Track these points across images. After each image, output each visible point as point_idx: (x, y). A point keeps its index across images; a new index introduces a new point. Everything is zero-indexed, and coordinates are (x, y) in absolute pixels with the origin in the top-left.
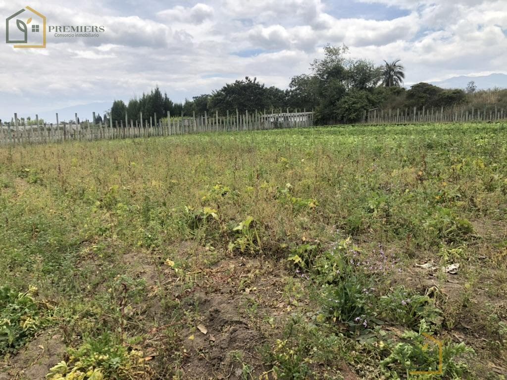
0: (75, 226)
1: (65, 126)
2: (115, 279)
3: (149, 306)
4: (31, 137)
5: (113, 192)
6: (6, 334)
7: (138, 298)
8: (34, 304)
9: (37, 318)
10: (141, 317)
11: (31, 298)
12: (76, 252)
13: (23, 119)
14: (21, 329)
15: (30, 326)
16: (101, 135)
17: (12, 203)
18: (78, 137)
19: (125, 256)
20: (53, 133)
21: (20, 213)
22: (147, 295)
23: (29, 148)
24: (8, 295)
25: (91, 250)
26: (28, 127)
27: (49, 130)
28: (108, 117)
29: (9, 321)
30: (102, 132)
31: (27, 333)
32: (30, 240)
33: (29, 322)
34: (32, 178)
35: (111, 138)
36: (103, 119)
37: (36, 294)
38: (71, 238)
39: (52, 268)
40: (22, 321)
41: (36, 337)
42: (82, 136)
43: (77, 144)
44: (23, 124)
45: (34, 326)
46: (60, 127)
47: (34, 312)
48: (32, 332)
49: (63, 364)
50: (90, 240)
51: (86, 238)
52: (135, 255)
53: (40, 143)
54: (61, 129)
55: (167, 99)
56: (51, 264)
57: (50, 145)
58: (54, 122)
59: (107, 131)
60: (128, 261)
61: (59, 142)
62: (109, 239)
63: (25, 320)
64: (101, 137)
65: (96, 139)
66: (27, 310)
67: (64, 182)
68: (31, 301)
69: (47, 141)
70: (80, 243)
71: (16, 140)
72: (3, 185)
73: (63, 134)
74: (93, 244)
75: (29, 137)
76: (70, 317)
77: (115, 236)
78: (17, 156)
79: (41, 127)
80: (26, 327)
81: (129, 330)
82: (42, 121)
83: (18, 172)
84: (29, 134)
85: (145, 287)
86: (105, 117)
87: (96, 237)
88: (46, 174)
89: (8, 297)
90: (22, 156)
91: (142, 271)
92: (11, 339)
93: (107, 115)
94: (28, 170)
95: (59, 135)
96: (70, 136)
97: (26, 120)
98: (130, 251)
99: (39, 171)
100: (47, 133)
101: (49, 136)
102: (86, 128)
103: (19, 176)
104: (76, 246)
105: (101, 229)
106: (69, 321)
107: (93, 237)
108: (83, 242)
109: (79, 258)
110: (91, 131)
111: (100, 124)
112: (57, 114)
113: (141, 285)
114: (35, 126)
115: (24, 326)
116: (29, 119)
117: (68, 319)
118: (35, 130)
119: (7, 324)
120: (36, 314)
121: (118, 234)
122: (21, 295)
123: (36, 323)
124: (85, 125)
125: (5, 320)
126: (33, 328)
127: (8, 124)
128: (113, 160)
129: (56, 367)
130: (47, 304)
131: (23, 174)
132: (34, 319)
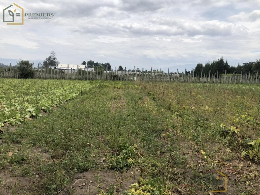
0: (162, 122)
1: (171, 74)
2: (173, 152)
3: (186, 171)
4: (156, 79)
5: (185, 109)
6: (120, 163)
7: (181, 166)
8: (134, 153)
9: (134, 159)
10: (180, 176)
11: (134, 150)
12: (160, 134)
13: (155, 70)
14: (127, 162)
15: (130, 162)
16: (188, 80)
17: (141, 106)
18: (176, 80)
19: (181, 142)
20: (166, 78)
21: (143, 111)
22: (186, 165)
23: (154, 83)
24: (126, 145)
25: (166, 135)
26: (156, 74)
27: (164, 76)
28: (193, 72)
29: (123, 157)
30: (189, 79)
31: (129, 165)
32: (143, 124)
33: (130, 160)
34: (152, 96)
35: (192, 82)
36: (191, 72)
37: (136, 149)
38: (159, 127)
39: (147, 139)
40: (128, 159)
41: (132, 168)
42: (178, 80)
43: (175, 83)
44: (155, 73)
45: (132, 163)
46: (169, 75)
47: (133, 156)
48: (131, 165)
49: (136, 184)
50: (167, 130)
51: (165, 129)
52: (186, 143)
53: (159, 81)
54: (169, 76)
55: (227, 64)
56: (147, 137)
57: (163, 83)
58: (167, 72)
59: (191, 78)
60: (182, 145)
61: (168, 82)
62: (176, 132)
63: (129, 159)
64: (188, 81)
65: (185, 82)
66: (131, 155)
67: (164, 101)
68: (134, 151)
69: (163, 81)
70: (162, 131)
71: (150, 79)
72: (140, 98)
73: (170, 78)
74: (168, 132)
75: (155, 78)
76: (147, 164)
77: (179, 131)
78: (148, 86)
79: (161, 74)
80: (129, 162)
81: (172, 180)
82: (163, 72)
83: (147, 93)
84: (156, 77)
85: (186, 161)
86: (192, 71)
87: (170, 129)
88: (157, 96)
89: (125, 146)
90: (150, 86)
91: (187, 152)
92: (122, 165)
93: (193, 71)
94: (151, 93)
95: (168, 79)
96: (173, 79)
97: (156, 71)
98: (184, 140)
99: (155, 94)
100: (163, 78)
101: (164, 79)
102: (181, 76)
103: (147, 95)
104: (160, 132)
105: (173, 126)
106: (146, 166)
107: (168, 129)
108: (164, 130)
109: (160, 138)
110: (183, 78)
111: (188, 75)
112: (169, 69)
113: (184, 159)
114: (159, 74)
115: (128, 161)
116: (158, 70)
117: (146, 165)
118: (158, 75)
119: (122, 158)
120: (134, 158)
121: (181, 130)
122: (130, 147)
123: (133, 162)
124: (181, 75)
125: (122, 156)
126: (131, 164)
127: (149, 72)
128: (189, 93)
129: (133, 184)
130: (140, 155)
131: (149, 95)
132: (133, 160)
